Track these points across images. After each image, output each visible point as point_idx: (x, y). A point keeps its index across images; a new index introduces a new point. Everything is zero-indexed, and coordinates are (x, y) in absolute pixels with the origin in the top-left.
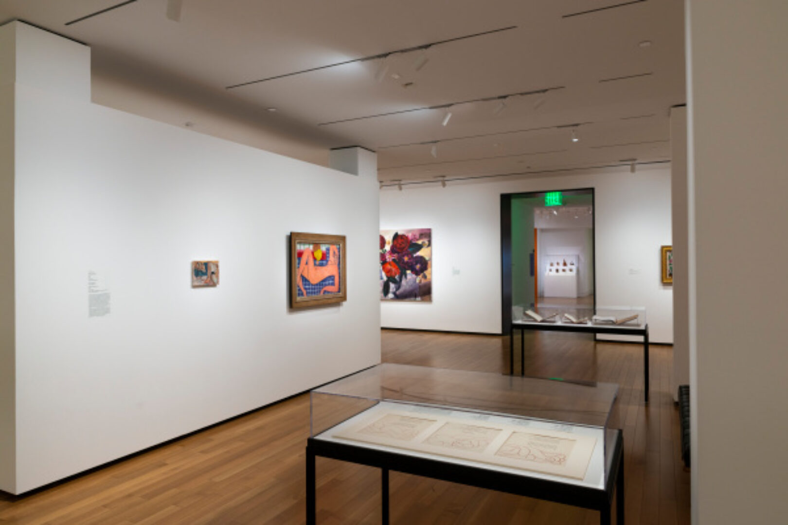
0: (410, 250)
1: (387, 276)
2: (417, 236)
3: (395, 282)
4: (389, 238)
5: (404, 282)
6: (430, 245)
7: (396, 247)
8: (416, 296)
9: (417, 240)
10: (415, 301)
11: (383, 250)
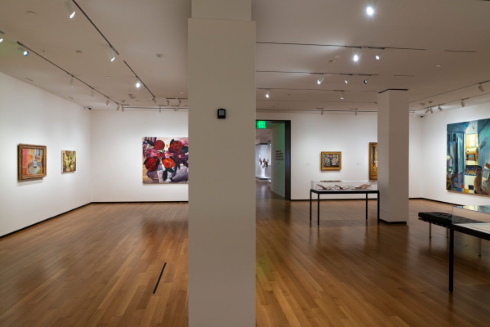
0: (183, 151)
1: (166, 168)
2: (187, 142)
3: (171, 171)
4: (167, 143)
5: (178, 171)
7: (172, 148)
8: (186, 180)
9: (187, 144)
10: (186, 183)
11: (162, 151)
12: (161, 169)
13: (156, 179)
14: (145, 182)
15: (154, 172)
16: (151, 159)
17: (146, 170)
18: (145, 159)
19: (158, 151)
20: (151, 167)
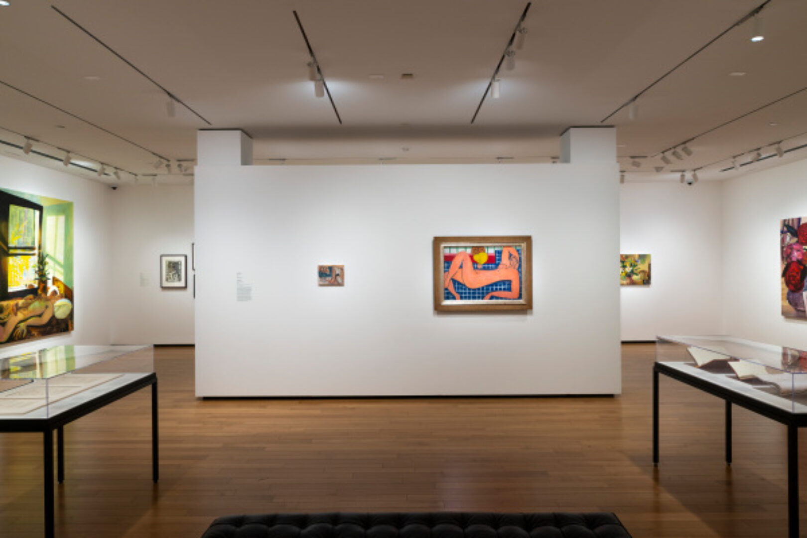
13: (802, 309)
14: (785, 314)
15: (797, 295)
16: (793, 266)
17: (787, 290)
18: (784, 266)
19: (804, 247)
20: (793, 282)
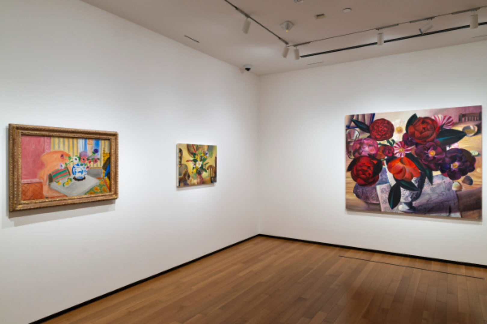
0: (440, 140)
1: (396, 179)
2: (455, 119)
3: (409, 187)
4: (400, 123)
5: (427, 188)
6: (479, 131)
7: (413, 134)
8: (450, 210)
9: (454, 124)
10: (449, 217)
11: (389, 142)
12: (386, 182)
13: (375, 202)
14: (350, 207)
15: (368, 189)
16: (363, 161)
17: (354, 184)
18: (350, 161)
19: (378, 142)
20: (363, 176)
